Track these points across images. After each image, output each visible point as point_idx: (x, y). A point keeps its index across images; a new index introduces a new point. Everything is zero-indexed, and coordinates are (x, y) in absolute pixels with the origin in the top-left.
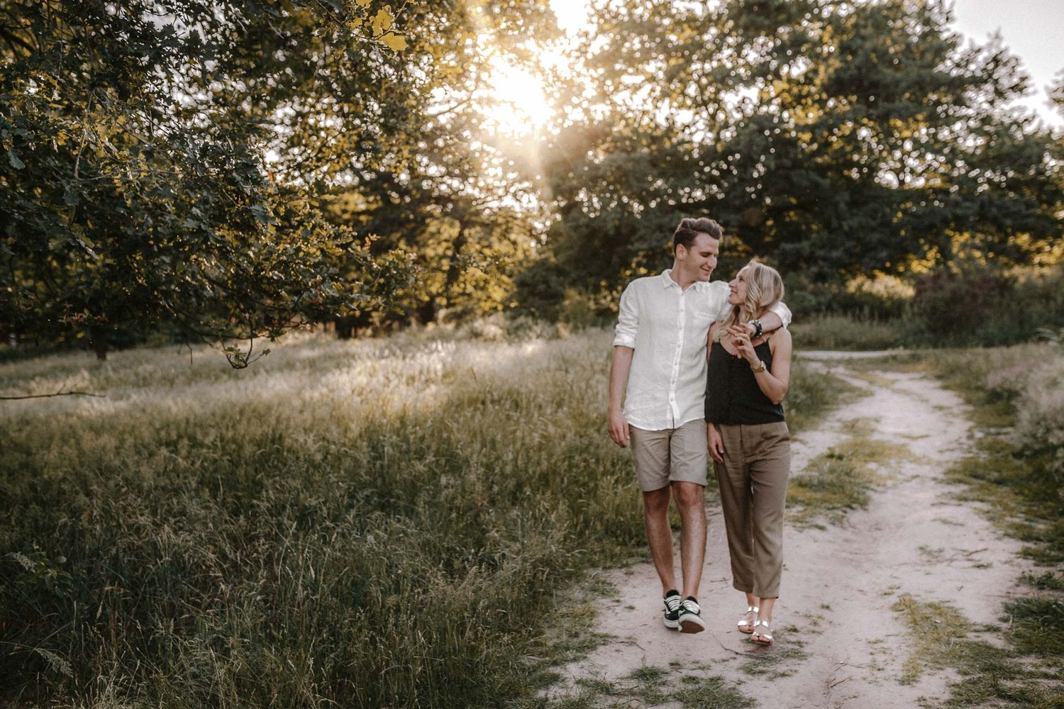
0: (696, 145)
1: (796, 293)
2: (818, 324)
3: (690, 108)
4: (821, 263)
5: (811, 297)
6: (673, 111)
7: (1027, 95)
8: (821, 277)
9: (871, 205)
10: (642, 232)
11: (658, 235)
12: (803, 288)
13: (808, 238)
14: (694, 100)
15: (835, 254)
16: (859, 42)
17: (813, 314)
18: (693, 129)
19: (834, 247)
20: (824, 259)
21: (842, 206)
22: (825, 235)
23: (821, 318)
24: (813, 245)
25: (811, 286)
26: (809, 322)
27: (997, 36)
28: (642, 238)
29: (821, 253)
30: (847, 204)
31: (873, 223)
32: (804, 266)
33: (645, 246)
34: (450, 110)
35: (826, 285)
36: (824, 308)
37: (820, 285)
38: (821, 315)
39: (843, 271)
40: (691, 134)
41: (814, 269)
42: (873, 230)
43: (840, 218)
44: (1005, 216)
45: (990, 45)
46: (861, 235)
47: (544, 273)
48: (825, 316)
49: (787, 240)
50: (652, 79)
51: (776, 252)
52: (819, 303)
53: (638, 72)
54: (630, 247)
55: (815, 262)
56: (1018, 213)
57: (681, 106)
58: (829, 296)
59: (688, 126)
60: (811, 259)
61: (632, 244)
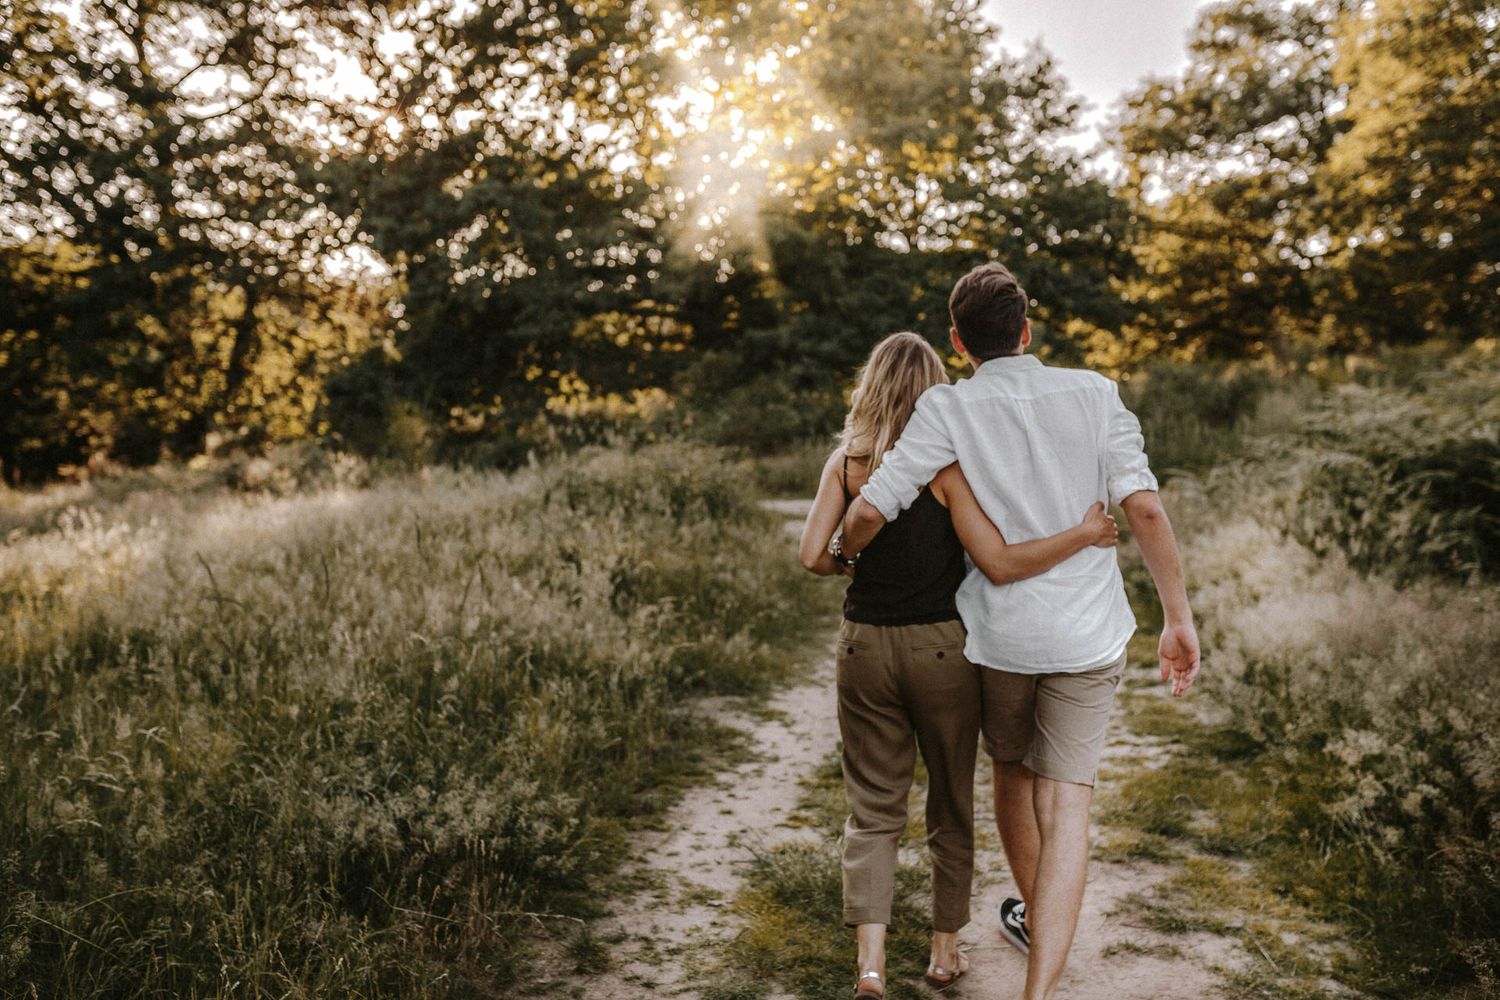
0: (618, 179)
1: (771, 406)
2: (804, 455)
3: (605, 118)
4: (806, 360)
5: (793, 413)
6: (582, 122)
7: (1076, 131)
8: (806, 382)
9: (878, 275)
10: (531, 308)
11: (555, 314)
12: (780, 399)
13: (786, 322)
14: (612, 107)
15: (827, 346)
16: (857, 22)
17: (797, 441)
18: (611, 150)
19: (823, 335)
20: (812, 354)
21: (837, 274)
22: (811, 318)
23: (808, 447)
24: (794, 333)
25: (793, 396)
26: (789, 453)
27: (1038, 47)
28: (531, 319)
29: (805, 345)
30: (844, 271)
31: (880, 301)
32: (780, 363)
33: (535, 331)
34: (231, 112)
35: (815, 395)
36: (812, 430)
37: (805, 394)
38: (809, 441)
39: (838, 374)
40: (609, 158)
41: (797, 369)
42: (881, 311)
43: (833, 291)
44: (1066, 293)
45: (1028, 59)
46: (865, 318)
47: (372, 374)
48: (814, 444)
49: (756, 325)
50: (546, 69)
51: (739, 343)
52: (805, 423)
53: (525, 58)
54: (511, 332)
55: (798, 360)
56: (1081, 290)
57: (592, 117)
58: (819, 411)
59: (603, 145)
60: (791, 355)
61: (515, 327)
